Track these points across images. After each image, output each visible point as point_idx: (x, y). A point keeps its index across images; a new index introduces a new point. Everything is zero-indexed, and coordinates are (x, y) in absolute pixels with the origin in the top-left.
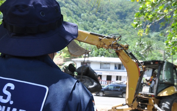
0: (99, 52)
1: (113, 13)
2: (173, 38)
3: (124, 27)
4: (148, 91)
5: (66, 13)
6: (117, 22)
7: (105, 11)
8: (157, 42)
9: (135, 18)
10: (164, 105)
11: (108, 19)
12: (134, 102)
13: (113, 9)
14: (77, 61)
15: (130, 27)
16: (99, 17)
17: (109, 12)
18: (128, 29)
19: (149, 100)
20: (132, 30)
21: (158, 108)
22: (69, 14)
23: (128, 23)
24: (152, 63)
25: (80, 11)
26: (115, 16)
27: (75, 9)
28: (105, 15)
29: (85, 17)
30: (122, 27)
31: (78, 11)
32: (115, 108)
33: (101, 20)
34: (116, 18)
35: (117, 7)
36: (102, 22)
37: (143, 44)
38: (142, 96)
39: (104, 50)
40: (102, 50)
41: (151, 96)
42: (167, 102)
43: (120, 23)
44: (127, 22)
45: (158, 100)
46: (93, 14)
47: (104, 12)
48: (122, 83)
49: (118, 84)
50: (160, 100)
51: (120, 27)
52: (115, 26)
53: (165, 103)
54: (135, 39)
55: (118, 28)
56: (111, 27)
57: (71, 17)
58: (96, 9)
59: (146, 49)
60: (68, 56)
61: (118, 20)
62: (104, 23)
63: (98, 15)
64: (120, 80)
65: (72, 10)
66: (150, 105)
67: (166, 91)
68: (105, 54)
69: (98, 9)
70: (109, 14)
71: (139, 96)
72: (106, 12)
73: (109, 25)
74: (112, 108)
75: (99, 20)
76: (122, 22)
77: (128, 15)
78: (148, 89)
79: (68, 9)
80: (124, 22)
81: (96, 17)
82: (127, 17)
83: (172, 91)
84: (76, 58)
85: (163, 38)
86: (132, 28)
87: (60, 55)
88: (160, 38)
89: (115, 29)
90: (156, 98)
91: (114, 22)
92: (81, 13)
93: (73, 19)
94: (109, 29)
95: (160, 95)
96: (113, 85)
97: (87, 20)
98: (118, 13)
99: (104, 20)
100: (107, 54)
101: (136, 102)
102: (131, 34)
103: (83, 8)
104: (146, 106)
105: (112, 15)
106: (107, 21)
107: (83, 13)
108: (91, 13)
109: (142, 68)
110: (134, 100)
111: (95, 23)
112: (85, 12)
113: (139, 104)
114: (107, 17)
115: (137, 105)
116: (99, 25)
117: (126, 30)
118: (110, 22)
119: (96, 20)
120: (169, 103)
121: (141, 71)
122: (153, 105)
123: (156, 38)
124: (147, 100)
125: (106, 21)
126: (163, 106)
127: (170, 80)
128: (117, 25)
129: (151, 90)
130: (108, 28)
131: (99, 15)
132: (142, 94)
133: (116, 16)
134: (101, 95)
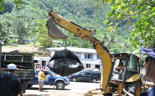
0: (70, 43)
1: (82, 9)
2: (135, 35)
3: (91, 22)
4: (118, 78)
5: (39, 6)
6: (85, 17)
7: (74, 6)
8: (118, 36)
9: (107, 17)
10: (131, 89)
11: (77, 14)
12: (107, 87)
13: (82, 6)
14: (51, 50)
15: (96, 22)
16: (70, 11)
17: (78, 8)
18: (95, 24)
19: (119, 85)
20: (98, 25)
21: (126, 92)
22: (42, 7)
23: (95, 18)
24: (121, 55)
25: (52, 5)
26: (83, 12)
27: (48, 3)
28: (75, 10)
29: (57, 10)
30: (89, 22)
31: (50, 4)
32: (91, 92)
33: (72, 14)
34: (84, 13)
35: (85, 4)
36: (72, 16)
37: (107, 37)
38: (113, 82)
39: (74, 41)
40: (73, 41)
41: (121, 82)
42: (133, 87)
43: (88, 18)
44: (93, 18)
45: (126, 85)
46: (64, 8)
47: (74, 8)
48: (91, 71)
49: (89, 71)
50: (127, 85)
51: (88, 21)
52: (83, 20)
53: (131, 87)
54: (100, 32)
55: (86, 22)
56: (80, 21)
57: (44, 10)
58: (67, 4)
59: (109, 41)
60: (42, 45)
61: (86, 15)
62: (74, 17)
63: (68, 9)
64: (89, 67)
65: (45, 3)
66: (119, 89)
67: (132, 78)
68: (76, 44)
69: (69, 5)
70: (78, 10)
71: (111, 82)
72: (75, 8)
73: (78, 19)
74: (88, 92)
75: (69, 14)
76: (89, 17)
77: (95, 12)
78: (118, 77)
79: (41, 2)
80: (91, 17)
81: (67, 12)
82: (93, 13)
83: (137, 78)
84: (50, 47)
85: (123, 33)
86: (98, 23)
87: (34, 44)
88: (121, 32)
89: (84, 23)
90: (124, 83)
91: (82, 16)
92: (53, 7)
93: (45, 11)
94: (79, 23)
95: (127, 81)
96: (85, 72)
97: (59, 13)
98: (86, 9)
99: (74, 14)
100: (77, 45)
101: (108, 87)
102: (97, 28)
103: (55, 2)
104: (116, 90)
105: (81, 11)
106: (77, 15)
107: (55, 6)
108: (62, 7)
109: (114, 59)
110: (107, 86)
111: (66, 16)
112: (57, 6)
113: (110, 88)
114: (77, 12)
115: (110, 89)
116: (70, 18)
117: (93, 24)
118: (79, 17)
119: (67, 14)
120: (134, 88)
121: (113, 62)
122: (122, 90)
123: (117, 32)
124: (117, 85)
125: (75, 16)
126: (129, 90)
127: (135, 69)
128: (85, 20)
129: (120, 77)
130: (77, 22)
131: (70, 10)
132: (112, 81)
133: (85, 12)
134: (74, 81)
